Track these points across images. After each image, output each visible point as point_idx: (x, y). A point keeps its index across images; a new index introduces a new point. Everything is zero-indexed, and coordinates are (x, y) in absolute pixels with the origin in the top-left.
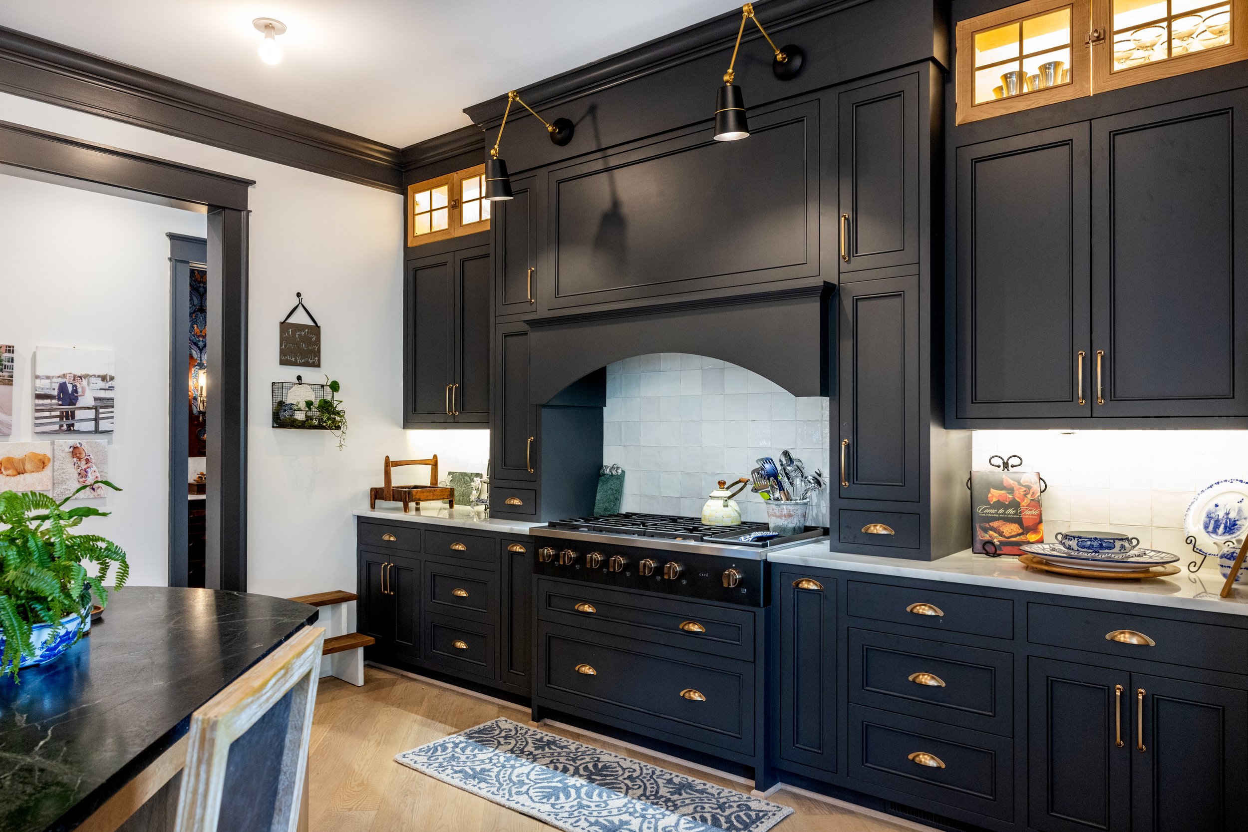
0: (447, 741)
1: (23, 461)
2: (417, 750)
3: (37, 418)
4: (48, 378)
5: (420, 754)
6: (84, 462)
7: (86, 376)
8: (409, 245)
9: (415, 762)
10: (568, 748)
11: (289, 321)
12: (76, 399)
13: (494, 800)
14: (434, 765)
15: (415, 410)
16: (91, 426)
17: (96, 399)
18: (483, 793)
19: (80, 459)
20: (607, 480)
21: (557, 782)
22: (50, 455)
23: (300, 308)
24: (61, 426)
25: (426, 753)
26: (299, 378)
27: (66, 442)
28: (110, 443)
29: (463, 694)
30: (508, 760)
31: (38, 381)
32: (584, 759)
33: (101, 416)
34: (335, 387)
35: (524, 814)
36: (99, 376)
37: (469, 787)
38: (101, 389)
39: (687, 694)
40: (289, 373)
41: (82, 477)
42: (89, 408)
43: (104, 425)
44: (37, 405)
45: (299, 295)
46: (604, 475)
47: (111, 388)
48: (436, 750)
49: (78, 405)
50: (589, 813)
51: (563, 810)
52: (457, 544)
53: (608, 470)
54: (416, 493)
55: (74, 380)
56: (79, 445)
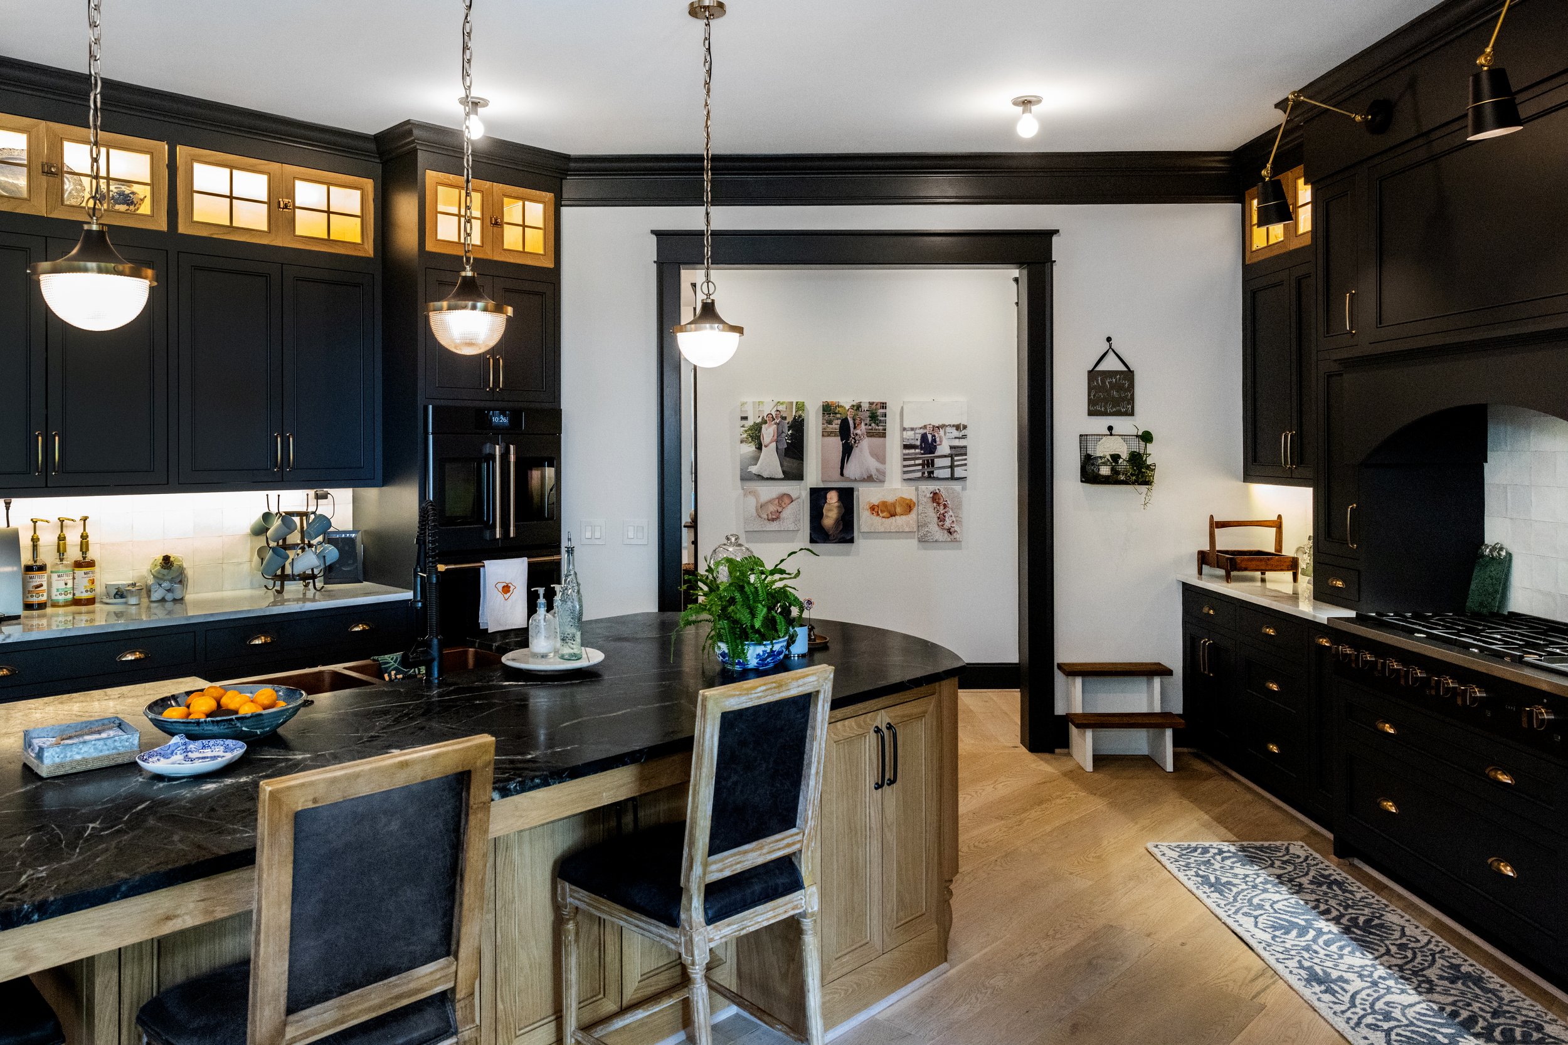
0: (1214, 846)
1: (894, 505)
2: (1174, 844)
3: (905, 466)
4: (912, 429)
5: (1176, 849)
6: (942, 507)
7: (943, 426)
8: (1247, 262)
9: (1164, 855)
10: (1354, 895)
11: (1098, 369)
12: (935, 448)
13: (1214, 911)
14: (1180, 863)
15: (1255, 461)
16: (946, 473)
17: (951, 447)
18: (1208, 902)
19: (939, 504)
20: (1486, 566)
21: (1303, 919)
22: (914, 499)
23: (1111, 353)
24: (923, 473)
25: (1182, 850)
26: (1110, 428)
27: (928, 487)
28: (964, 489)
29: (1278, 808)
30: (1266, 882)
31: (905, 433)
32: (1364, 910)
33: (956, 463)
34: (1147, 437)
35: (1236, 934)
36: (954, 426)
37: (1199, 893)
38: (955, 438)
39: (1496, 864)
40: (1099, 424)
41: (941, 521)
42: (945, 456)
43: (959, 472)
44: (904, 455)
45: (1109, 339)
46: (1483, 556)
47: (964, 437)
48: (1195, 849)
49: (936, 454)
50: (1310, 958)
51: (1283, 945)
52: (1267, 627)
53: (1488, 550)
54: (1242, 561)
55: (933, 430)
56: (938, 491)
